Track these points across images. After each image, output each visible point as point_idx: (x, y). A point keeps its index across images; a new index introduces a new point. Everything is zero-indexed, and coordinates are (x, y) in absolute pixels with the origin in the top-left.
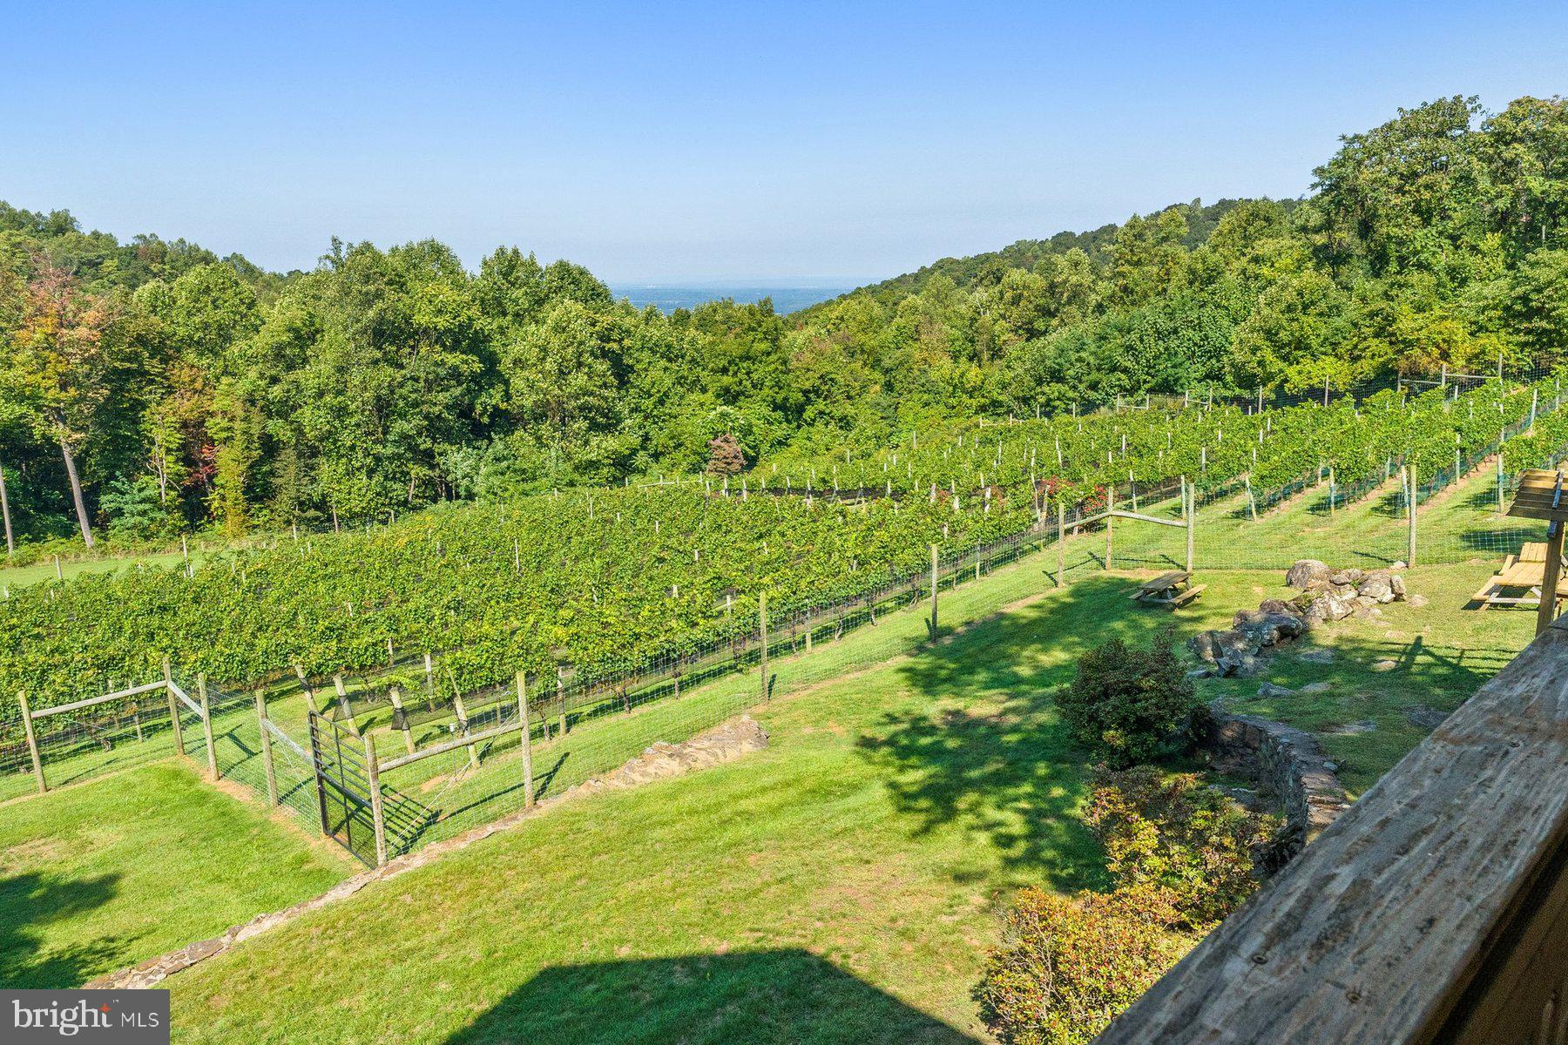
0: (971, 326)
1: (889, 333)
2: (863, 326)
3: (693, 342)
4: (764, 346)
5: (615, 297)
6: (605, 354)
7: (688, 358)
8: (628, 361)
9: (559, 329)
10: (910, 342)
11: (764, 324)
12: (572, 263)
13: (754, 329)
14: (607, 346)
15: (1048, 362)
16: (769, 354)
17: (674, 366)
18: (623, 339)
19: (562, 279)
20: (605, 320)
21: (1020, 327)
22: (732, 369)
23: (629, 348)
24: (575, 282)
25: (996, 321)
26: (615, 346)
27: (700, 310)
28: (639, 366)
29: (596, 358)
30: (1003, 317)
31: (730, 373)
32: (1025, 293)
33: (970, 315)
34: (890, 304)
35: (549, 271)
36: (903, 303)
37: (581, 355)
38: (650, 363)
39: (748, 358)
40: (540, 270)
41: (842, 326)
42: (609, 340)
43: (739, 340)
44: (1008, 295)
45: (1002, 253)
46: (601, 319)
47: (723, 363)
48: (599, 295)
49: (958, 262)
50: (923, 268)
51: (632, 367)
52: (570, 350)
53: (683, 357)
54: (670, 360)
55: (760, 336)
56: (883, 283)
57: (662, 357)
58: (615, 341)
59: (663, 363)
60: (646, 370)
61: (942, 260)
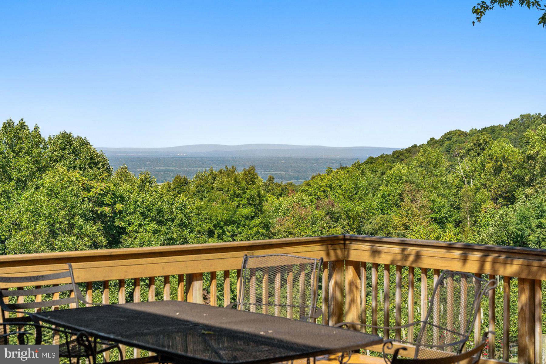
0: (457, 193)
1: (372, 201)
2: (349, 193)
3: (182, 207)
4: (247, 211)
5: (111, 165)
6: (97, 217)
7: (177, 221)
8: (118, 222)
9: (52, 193)
10: (395, 209)
11: (248, 191)
12: (75, 135)
13: (238, 196)
14: (100, 210)
15: (511, 228)
16: (252, 218)
17: (164, 229)
18: (115, 203)
19: (64, 149)
20: (99, 186)
21: (500, 196)
22: (218, 231)
23: (121, 212)
24: (76, 152)
25: (478, 190)
26: (107, 210)
27: (201, 177)
28: (131, 228)
29: (87, 220)
30: (484, 186)
31: (216, 236)
32: (505, 165)
33: (457, 183)
34: (379, 174)
35: (53, 141)
36: (389, 172)
37: (73, 217)
38: (140, 225)
39: (234, 222)
40: (44, 140)
41: (330, 193)
42: (101, 204)
43: (225, 205)
44: (489, 166)
45: (507, 126)
46: (95, 185)
47: (208, 226)
48: (96, 164)
49: (465, 134)
50: (432, 139)
51: (124, 228)
52: (62, 213)
53: (173, 221)
54: (160, 223)
55: (244, 202)
56: (394, 153)
57: (153, 219)
58: (108, 205)
59: (153, 226)
60: (136, 231)
61: (450, 133)
